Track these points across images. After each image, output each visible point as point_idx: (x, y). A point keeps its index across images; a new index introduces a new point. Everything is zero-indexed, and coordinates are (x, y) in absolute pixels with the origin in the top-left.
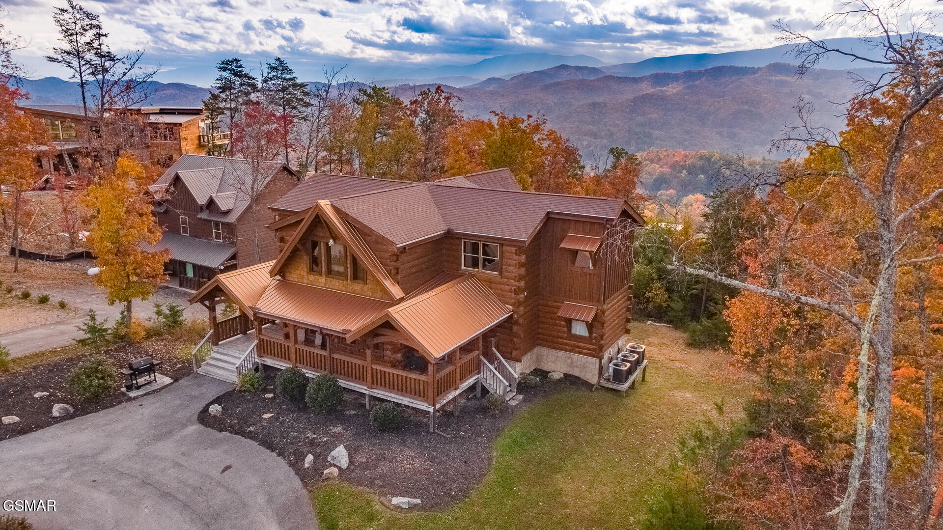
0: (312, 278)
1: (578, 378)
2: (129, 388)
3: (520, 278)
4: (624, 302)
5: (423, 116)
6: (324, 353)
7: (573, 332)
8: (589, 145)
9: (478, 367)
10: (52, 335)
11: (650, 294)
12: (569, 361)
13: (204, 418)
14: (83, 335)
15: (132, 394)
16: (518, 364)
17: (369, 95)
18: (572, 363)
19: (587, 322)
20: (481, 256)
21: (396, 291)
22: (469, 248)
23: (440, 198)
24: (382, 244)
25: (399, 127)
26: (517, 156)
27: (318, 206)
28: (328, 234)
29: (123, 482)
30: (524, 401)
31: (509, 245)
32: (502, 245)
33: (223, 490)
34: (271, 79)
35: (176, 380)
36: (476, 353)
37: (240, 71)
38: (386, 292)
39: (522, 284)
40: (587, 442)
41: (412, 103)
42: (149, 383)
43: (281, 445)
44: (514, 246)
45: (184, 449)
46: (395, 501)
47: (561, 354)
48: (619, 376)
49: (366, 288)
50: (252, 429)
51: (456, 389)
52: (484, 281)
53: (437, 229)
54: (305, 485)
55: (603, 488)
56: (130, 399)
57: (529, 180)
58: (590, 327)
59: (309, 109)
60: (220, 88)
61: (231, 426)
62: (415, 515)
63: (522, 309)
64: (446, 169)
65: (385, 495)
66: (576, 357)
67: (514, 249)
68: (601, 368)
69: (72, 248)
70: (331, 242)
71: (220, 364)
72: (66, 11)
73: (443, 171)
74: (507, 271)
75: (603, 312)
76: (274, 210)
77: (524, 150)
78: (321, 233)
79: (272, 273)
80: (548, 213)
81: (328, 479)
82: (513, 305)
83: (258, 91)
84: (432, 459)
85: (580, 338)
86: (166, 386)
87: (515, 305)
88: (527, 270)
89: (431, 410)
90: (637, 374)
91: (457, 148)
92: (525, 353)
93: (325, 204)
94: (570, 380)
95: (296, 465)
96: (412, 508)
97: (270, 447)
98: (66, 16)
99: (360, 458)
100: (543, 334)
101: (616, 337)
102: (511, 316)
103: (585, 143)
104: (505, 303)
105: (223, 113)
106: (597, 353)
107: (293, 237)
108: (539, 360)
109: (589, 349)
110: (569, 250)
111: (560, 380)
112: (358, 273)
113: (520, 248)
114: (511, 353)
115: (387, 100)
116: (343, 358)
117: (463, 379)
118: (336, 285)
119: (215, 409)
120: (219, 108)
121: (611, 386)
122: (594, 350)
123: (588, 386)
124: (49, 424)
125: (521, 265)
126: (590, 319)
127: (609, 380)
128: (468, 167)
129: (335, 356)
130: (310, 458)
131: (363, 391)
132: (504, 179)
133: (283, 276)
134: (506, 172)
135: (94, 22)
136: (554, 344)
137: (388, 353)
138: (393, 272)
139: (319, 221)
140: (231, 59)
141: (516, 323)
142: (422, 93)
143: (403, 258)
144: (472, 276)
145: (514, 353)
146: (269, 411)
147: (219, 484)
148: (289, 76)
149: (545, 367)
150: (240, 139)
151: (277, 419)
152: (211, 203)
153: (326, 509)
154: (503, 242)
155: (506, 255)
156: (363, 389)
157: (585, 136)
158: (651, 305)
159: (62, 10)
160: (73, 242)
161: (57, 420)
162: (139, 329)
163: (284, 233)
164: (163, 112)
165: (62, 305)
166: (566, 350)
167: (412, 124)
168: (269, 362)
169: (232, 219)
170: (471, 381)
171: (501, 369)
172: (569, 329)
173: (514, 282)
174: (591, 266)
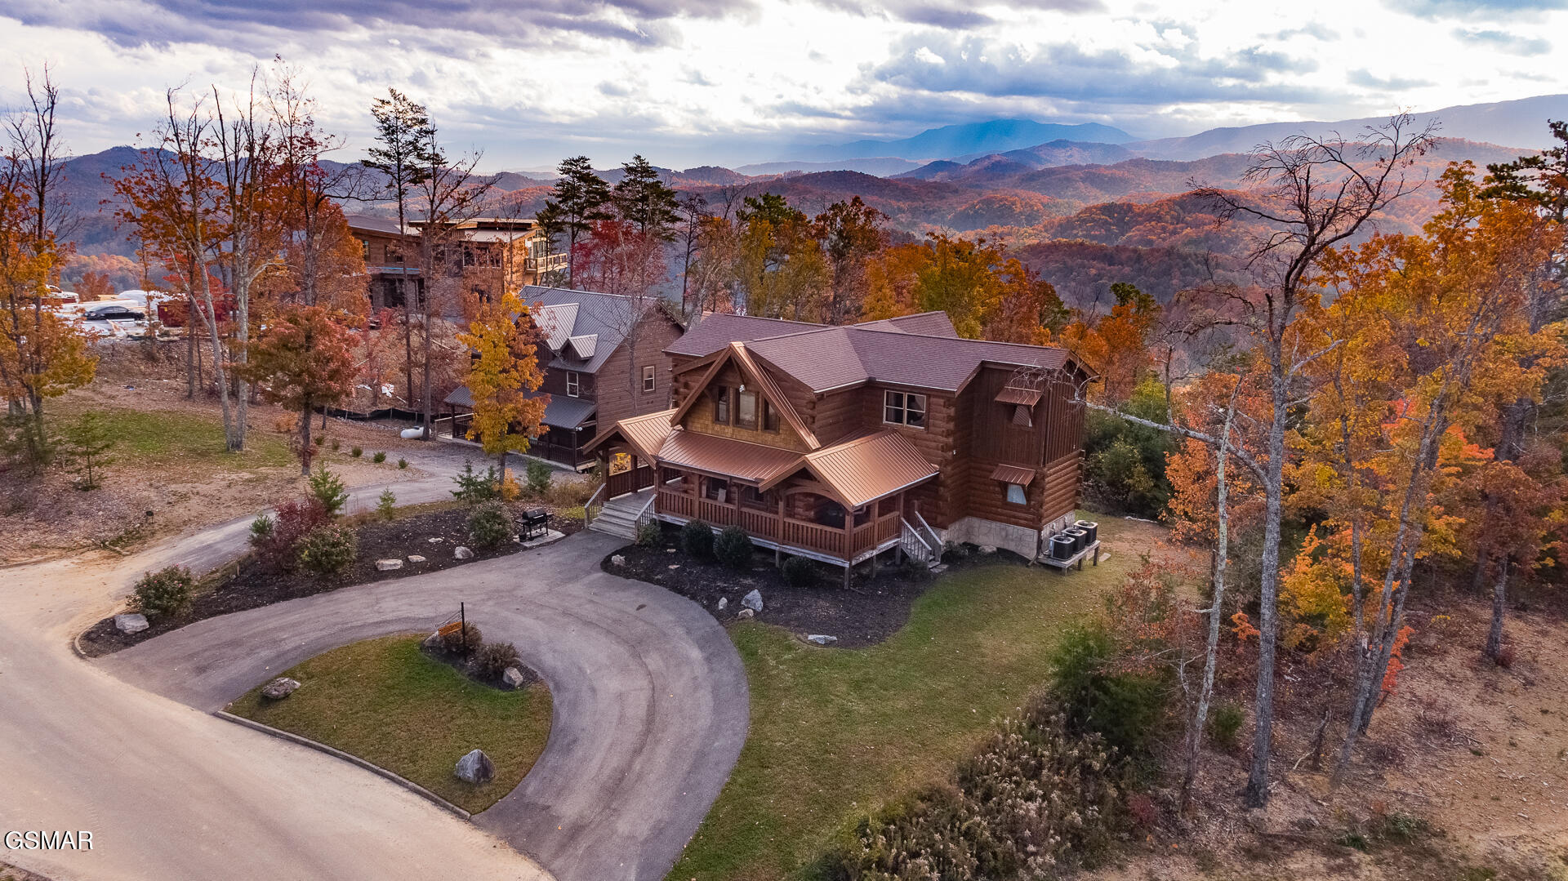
0: (717, 427)
1: (1013, 553)
2: (523, 538)
3: (948, 434)
4: (1073, 471)
5: (834, 238)
6: (731, 507)
7: (1009, 500)
8: (1099, 276)
9: (898, 531)
10: (413, 492)
11: (1131, 481)
12: (1004, 533)
13: (606, 565)
14: (458, 488)
15: (527, 544)
16: (944, 533)
17: (759, 207)
18: (1007, 535)
19: (1023, 486)
20: (905, 409)
21: (812, 441)
22: (892, 397)
23: (860, 345)
24: (798, 390)
25: (800, 251)
26: (962, 295)
27: (731, 348)
28: (738, 380)
29: (544, 612)
30: (949, 570)
31: (935, 396)
32: (929, 396)
33: (641, 623)
34: (627, 184)
35: (568, 535)
36: (897, 513)
37: (588, 174)
38: (801, 442)
39: (951, 440)
40: (1014, 608)
41: (818, 219)
42: (541, 535)
43: (692, 591)
44: (942, 397)
45: (594, 590)
46: (811, 637)
47: (994, 525)
48: (1061, 551)
49: (778, 439)
50: (659, 577)
51: (873, 549)
52: (909, 437)
53: (859, 377)
54: (721, 623)
55: (1024, 645)
56: (525, 549)
57: (980, 328)
58: (1028, 492)
59: (678, 225)
60: (559, 196)
61: (636, 574)
62: (831, 650)
63: (949, 468)
64: (863, 310)
65: (802, 633)
66: (1011, 528)
67: (941, 401)
68: (1040, 542)
69: (374, 404)
70: (742, 388)
71: (614, 520)
72: (388, 103)
73: (860, 314)
74: (934, 425)
75: (1044, 477)
76: (668, 354)
77: (973, 286)
78: (731, 378)
79: (674, 422)
80: (983, 362)
81: (743, 618)
82: (940, 465)
83: (609, 200)
84: (848, 610)
85: (1016, 507)
86: (560, 539)
87: (944, 463)
88: (956, 425)
89: (847, 565)
90: (1088, 553)
91: (879, 283)
92: (953, 521)
93: (739, 346)
94: (1005, 556)
95: (711, 607)
96: (828, 644)
97: (681, 592)
98: (387, 109)
99: (773, 604)
100: (974, 503)
101: (1060, 512)
102: (936, 477)
103: (1093, 271)
104: (930, 462)
105: (560, 230)
106: (1036, 523)
107: (699, 383)
108: (968, 533)
109: (1026, 519)
110: (1005, 405)
111: (992, 554)
112: (769, 423)
113: (949, 399)
114: (936, 519)
115: (783, 213)
116: (752, 511)
117: (881, 540)
118: (745, 436)
119: (618, 559)
120: (557, 223)
121: (1051, 563)
122: (1032, 520)
123: (1024, 561)
124: (455, 565)
125: (950, 419)
126: (1027, 483)
127: (1049, 556)
128: (894, 308)
129: (744, 510)
130: (723, 601)
131: (773, 547)
132: (937, 325)
133: (684, 426)
134: (940, 317)
135: (420, 116)
136: (987, 513)
137: (800, 511)
138: (810, 420)
139: (731, 363)
140: (576, 158)
141: (942, 484)
142: (834, 207)
143: (819, 407)
144: (894, 431)
145: (940, 519)
146: (673, 564)
147: (636, 618)
148: (651, 180)
149: (976, 541)
150: (582, 267)
151: (684, 570)
152: (568, 348)
153: (744, 640)
154: (930, 393)
155: (933, 407)
156: (774, 546)
157: (1094, 259)
158: (1131, 496)
159: (383, 102)
160: (377, 396)
161: (460, 562)
162: (512, 487)
163: (688, 378)
164: (482, 227)
165: (403, 465)
166: (1001, 521)
167: (817, 249)
168: (669, 518)
169: (593, 369)
170: (889, 544)
171: (925, 534)
172: (1005, 496)
173: (942, 438)
174: (1030, 423)
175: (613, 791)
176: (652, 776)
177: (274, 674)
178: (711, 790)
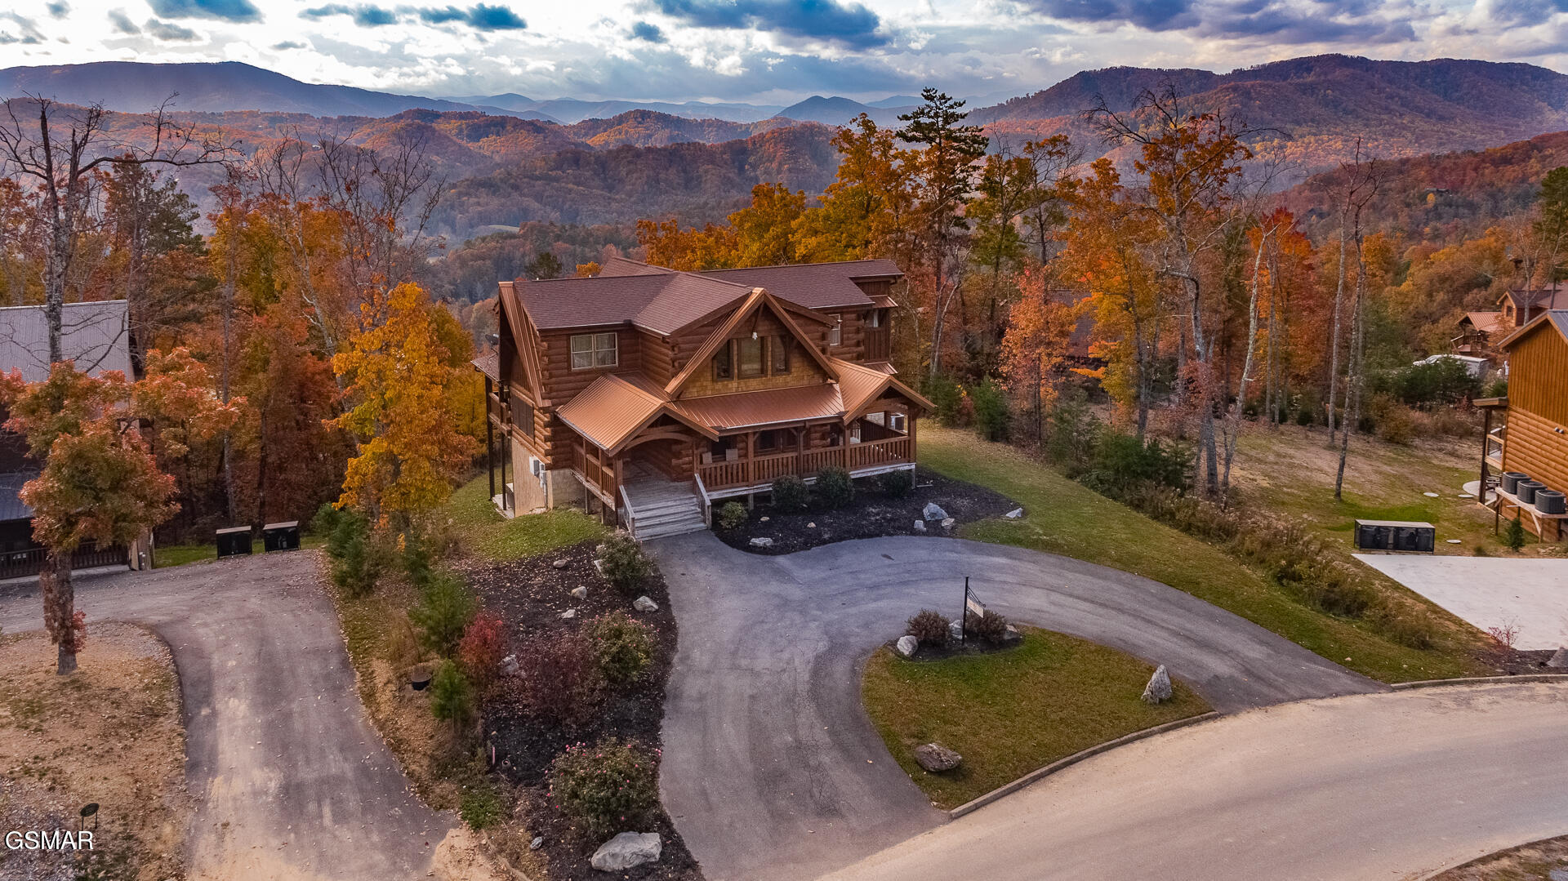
0: (718, 386)
32: (842, 314)
43: (876, 531)
50: (826, 535)
65: (1000, 517)
67: (854, 316)
70: (755, 336)
74: (848, 339)
95: (915, 533)
97: (871, 536)
118: (753, 386)
130: (919, 524)
168: (716, 494)
173: (855, 349)
174: (876, 324)
175: (1204, 645)
176: (1188, 626)
177: (889, 760)
178: (1218, 611)
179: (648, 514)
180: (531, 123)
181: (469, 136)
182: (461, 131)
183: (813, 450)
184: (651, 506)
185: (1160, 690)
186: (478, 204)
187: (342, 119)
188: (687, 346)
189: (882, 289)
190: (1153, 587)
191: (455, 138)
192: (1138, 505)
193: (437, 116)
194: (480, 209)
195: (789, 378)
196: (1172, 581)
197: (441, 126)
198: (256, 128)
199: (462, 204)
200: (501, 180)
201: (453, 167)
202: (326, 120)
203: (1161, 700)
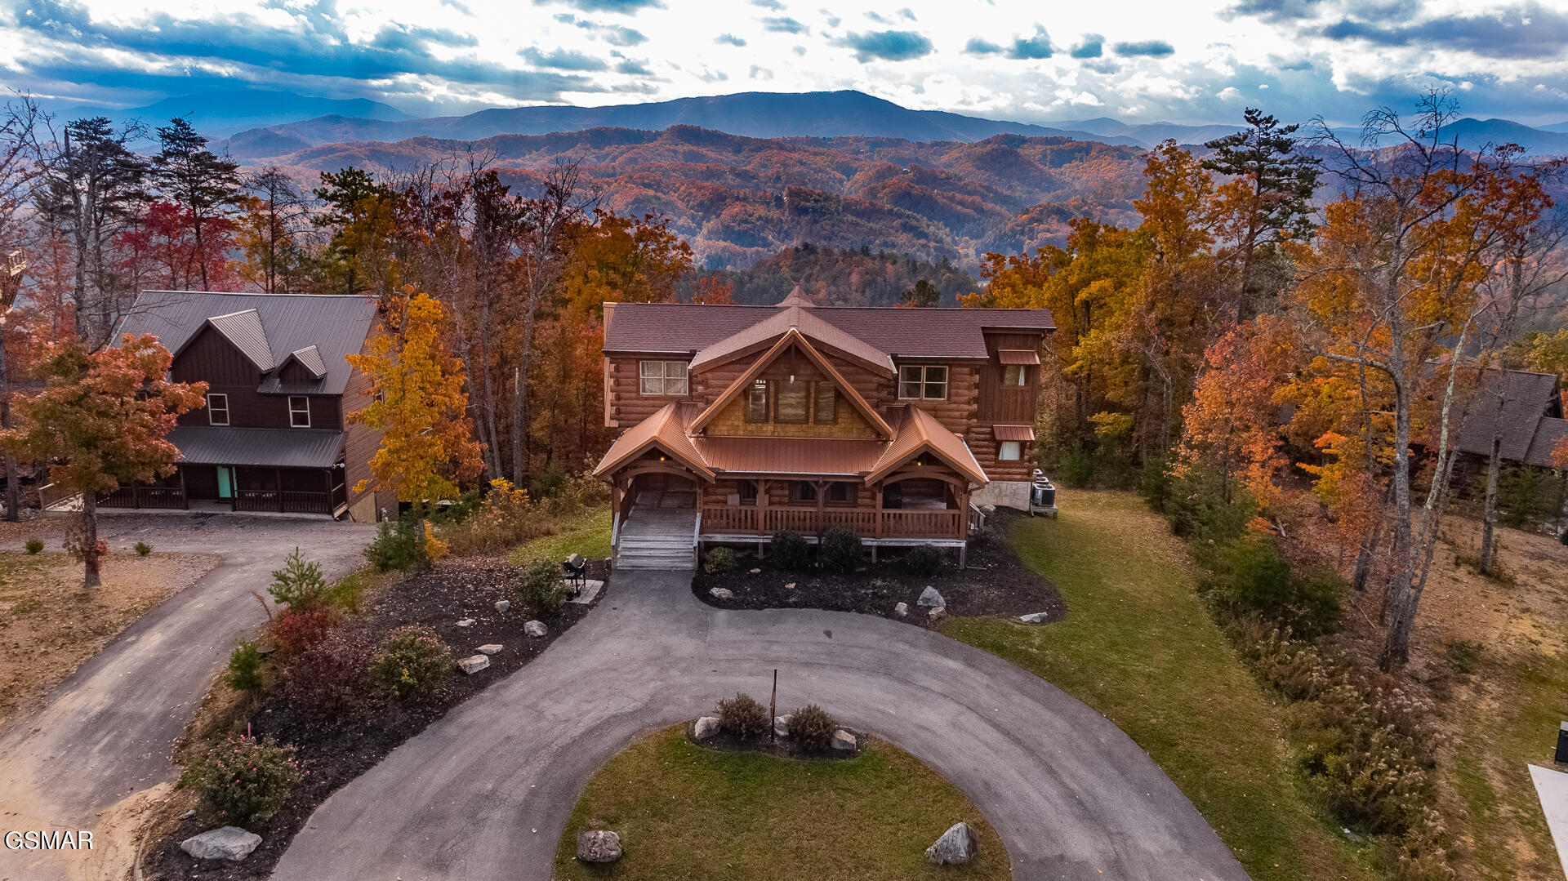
0: (751, 427)
1: (1007, 507)
2: (570, 596)
3: (973, 401)
6: (811, 509)
7: (1001, 458)
12: (997, 491)
18: (1000, 492)
19: (1019, 442)
20: (924, 382)
22: (906, 373)
24: (867, 374)
27: (793, 335)
28: (784, 370)
30: (997, 533)
31: (966, 366)
32: (951, 366)
35: (605, 581)
39: (975, 407)
42: (582, 588)
43: (849, 605)
46: (1025, 618)
48: (1049, 498)
50: (791, 600)
52: (928, 410)
54: (926, 628)
56: (589, 607)
58: (1021, 449)
61: (765, 603)
62: (1051, 626)
65: (1012, 616)
66: (1006, 485)
68: (1034, 492)
70: (793, 379)
74: (957, 395)
78: (772, 370)
80: (982, 329)
81: (940, 618)
82: (964, 433)
84: (1002, 587)
85: (1009, 464)
86: (606, 587)
88: (979, 391)
89: (963, 544)
94: (1002, 512)
96: (1043, 621)
97: (840, 609)
109: (1019, 474)
111: (997, 512)
116: (839, 510)
118: (791, 432)
119: (720, 592)
122: (1026, 473)
123: (1018, 514)
125: (975, 387)
129: (829, 510)
130: (904, 606)
131: (869, 543)
144: (912, 406)
146: (784, 583)
151: (805, 586)
152: (291, 364)
154: (951, 363)
155: (957, 377)
163: (708, 376)
165: (143, 551)
166: (995, 480)
168: (719, 536)
169: (336, 389)
172: (997, 454)
173: (966, 407)
174: (1022, 382)
175: (1091, 816)
176: (1101, 791)
177: (556, 834)
178: (1163, 782)
179: (643, 545)
180: (1117, 149)
181: (1052, 162)
182: (1045, 156)
183: (859, 510)
184: (649, 538)
185: (947, 850)
186: (1048, 231)
187: (935, 144)
188: (717, 382)
189: (1029, 343)
190: (1108, 734)
191: (1037, 164)
192: (1236, 638)
193: (1023, 141)
194: (1049, 235)
195: (835, 429)
196: (1138, 734)
197: (1025, 151)
198: (858, 152)
199: (1032, 230)
200: (1075, 207)
201: (1031, 192)
202: (921, 145)
203: (946, 863)
